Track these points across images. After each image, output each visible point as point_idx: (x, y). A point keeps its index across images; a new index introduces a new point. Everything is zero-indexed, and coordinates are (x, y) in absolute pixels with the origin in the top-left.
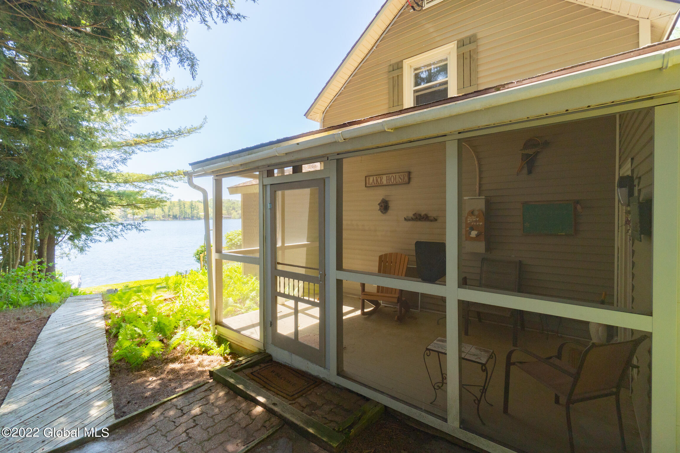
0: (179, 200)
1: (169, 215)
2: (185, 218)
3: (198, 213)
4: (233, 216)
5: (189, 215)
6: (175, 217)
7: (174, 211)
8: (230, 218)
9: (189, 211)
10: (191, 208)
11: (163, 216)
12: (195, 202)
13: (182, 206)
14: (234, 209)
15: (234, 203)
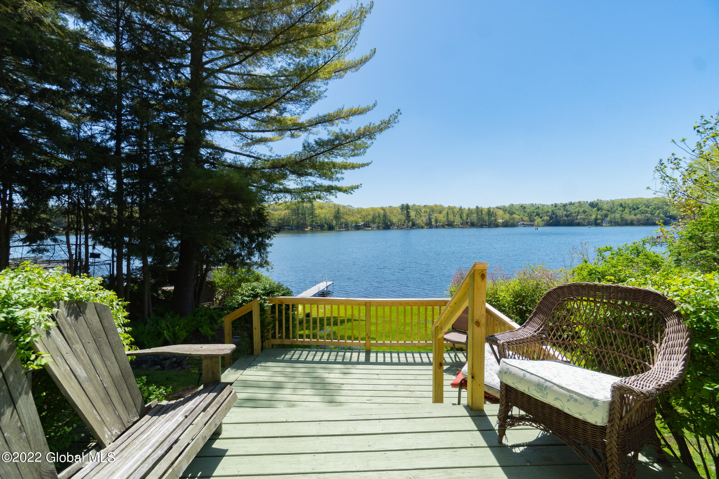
0: (477, 207)
1: (467, 223)
2: (482, 226)
3: (496, 220)
4: (536, 222)
5: (486, 222)
6: (473, 225)
7: (472, 218)
8: (533, 225)
9: (486, 218)
10: (489, 215)
11: (462, 224)
12: (494, 208)
13: (480, 213)
14: (538, 214)
15: (539, 208)
